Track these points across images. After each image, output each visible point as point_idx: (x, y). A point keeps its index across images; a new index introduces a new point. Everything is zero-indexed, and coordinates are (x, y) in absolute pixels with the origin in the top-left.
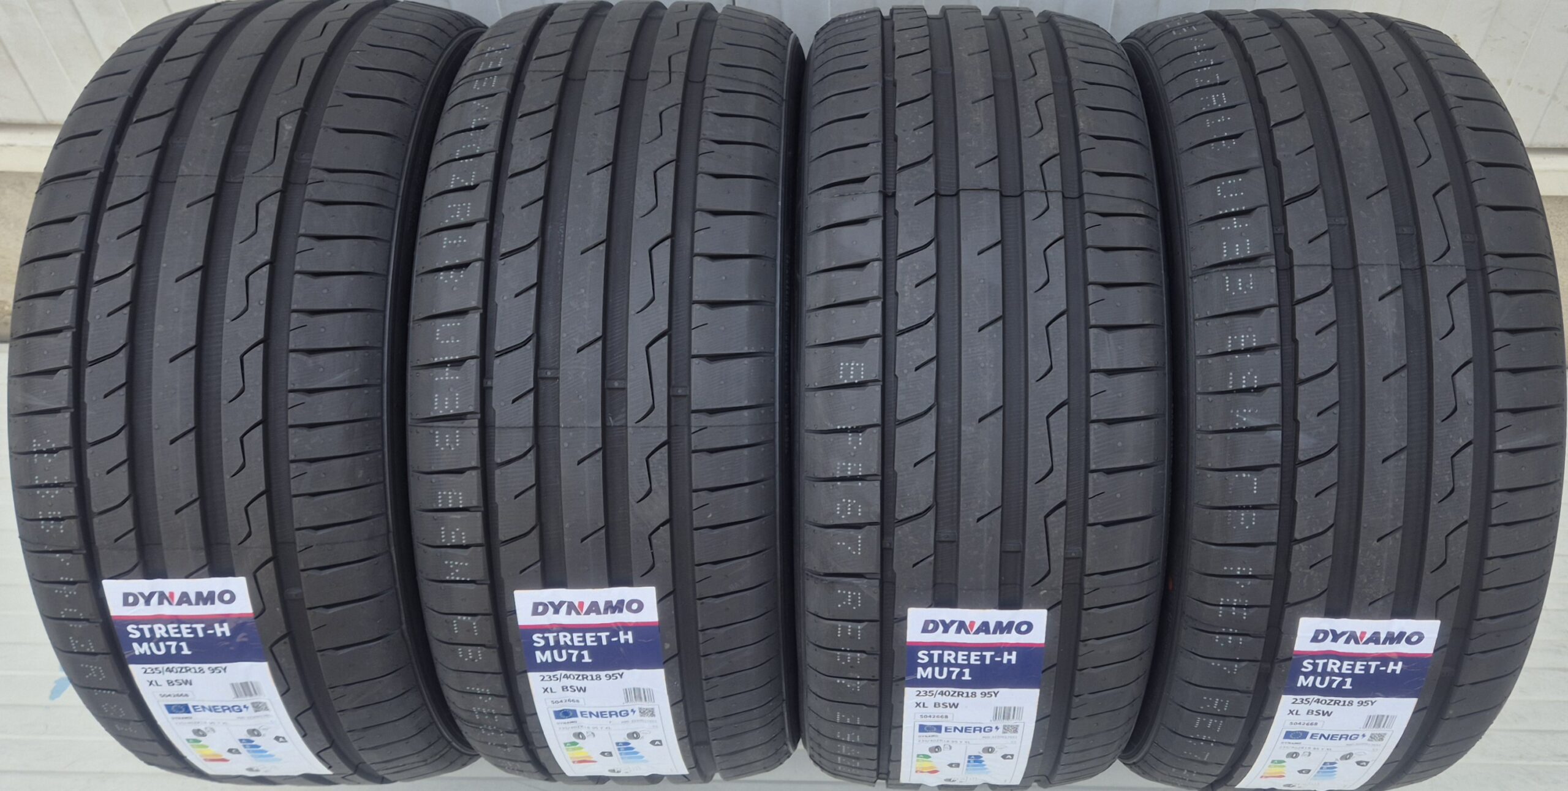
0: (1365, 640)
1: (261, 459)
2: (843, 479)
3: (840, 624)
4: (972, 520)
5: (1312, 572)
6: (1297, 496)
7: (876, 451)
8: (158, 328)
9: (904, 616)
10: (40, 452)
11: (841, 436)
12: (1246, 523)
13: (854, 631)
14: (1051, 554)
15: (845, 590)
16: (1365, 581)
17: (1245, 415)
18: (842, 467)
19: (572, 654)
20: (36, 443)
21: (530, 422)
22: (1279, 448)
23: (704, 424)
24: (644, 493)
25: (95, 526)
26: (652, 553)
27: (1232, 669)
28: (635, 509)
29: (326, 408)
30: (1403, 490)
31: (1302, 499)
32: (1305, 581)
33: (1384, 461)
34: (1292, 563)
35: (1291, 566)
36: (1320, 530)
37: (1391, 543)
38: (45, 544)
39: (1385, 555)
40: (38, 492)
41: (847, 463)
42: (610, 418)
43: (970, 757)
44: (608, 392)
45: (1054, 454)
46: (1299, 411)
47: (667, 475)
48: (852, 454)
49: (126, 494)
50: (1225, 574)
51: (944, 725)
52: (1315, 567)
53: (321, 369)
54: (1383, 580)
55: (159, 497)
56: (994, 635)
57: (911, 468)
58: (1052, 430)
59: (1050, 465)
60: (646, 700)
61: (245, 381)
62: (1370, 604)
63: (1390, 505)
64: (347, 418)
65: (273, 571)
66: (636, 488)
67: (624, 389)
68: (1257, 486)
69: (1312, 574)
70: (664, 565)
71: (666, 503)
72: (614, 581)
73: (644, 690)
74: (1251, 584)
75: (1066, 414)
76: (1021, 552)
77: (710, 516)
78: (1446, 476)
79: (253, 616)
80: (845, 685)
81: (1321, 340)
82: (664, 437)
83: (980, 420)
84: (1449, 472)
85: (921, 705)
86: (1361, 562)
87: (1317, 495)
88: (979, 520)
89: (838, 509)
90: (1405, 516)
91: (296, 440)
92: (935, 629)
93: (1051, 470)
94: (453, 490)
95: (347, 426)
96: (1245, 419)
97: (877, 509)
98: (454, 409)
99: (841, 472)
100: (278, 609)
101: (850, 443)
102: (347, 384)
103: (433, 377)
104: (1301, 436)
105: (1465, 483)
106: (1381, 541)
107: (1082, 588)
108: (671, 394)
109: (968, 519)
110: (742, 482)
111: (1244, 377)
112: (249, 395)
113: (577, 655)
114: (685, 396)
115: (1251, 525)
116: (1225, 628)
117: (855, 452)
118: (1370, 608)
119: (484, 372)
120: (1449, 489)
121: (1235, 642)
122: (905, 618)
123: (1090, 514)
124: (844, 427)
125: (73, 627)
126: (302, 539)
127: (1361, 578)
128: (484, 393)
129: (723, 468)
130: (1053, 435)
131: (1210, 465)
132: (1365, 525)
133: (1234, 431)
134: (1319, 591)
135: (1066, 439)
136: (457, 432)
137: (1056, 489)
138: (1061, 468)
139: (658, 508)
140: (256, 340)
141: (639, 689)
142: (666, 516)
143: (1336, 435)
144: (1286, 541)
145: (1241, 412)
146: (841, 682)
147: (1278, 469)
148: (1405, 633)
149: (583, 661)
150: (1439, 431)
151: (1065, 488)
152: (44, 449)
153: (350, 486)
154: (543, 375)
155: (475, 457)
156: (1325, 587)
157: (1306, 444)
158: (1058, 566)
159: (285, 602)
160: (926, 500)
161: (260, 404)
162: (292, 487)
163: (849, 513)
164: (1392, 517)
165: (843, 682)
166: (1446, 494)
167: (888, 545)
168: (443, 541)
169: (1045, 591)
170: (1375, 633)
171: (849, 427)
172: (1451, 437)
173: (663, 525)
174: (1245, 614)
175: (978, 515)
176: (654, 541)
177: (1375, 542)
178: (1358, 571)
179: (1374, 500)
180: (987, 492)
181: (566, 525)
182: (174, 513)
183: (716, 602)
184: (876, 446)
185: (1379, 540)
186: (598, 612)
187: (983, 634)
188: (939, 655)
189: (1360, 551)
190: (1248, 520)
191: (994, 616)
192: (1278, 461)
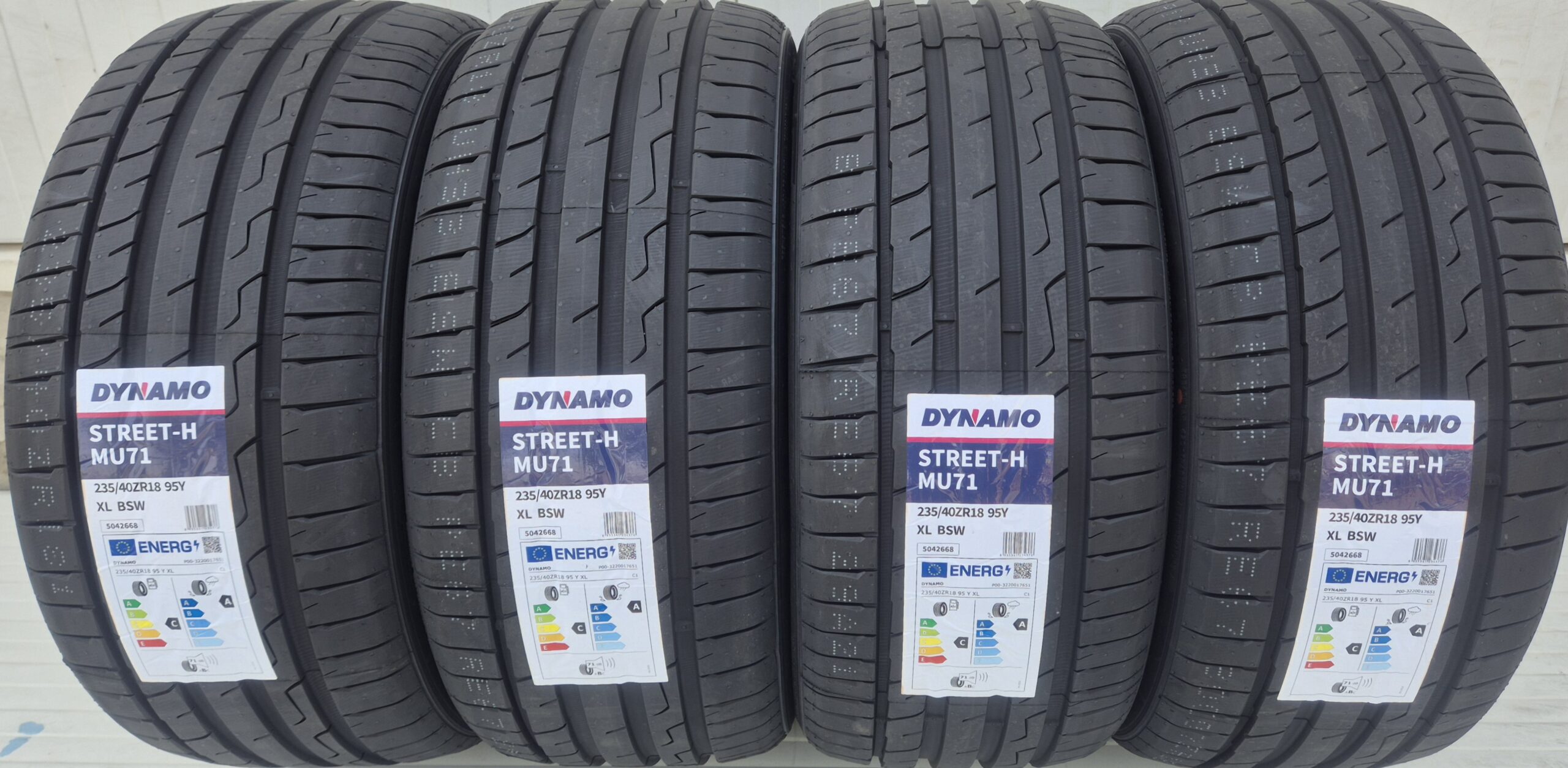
0: (1398, 425)
1: (264, 241)
2: (839, 259)
3: (836, 422)
4: (970, 292)
5: (1329, 342)
6: (1301, 261)
7: (872, 227)
8: (193, 131)
9: (903, 404)
10: (50, 242)
11: (838, 219)
12: (1252, 296)
13: (852, 430)
14: (1055, 330)
15: (841, 378)
16: (1387, 351)
17: (1236, 192)
18: (838, 246)
19: (553, 461)
20: (48, 233)
21: (533, 204)
22: (1275, 217)
23: (703, 208)
24: (640, 271)
25: (84, 308)
26: (645, 336)
27: (1258, 474)
28: (630, 286)
29: (336, 202)
30: (1408, 253)
31: (1307, 264)
32: (1323, 353)
33: (1384, 225)
34: (1307, 333)
35: (1307, 337)
36: (1331, 296)
37: (1406, 309)
38: (28, 336)
39: (1403, 322)
40: (37, 280)
41: (843, 243)
42: (612, 206)
43: (979, 622)
44: (611, 183)
45: (1049, 227)
46: (1290, 183)
47: (664, 252)
48: (849, 233)
49: (123, 275)
50: (1238, 352)
51: (950, 562)
52: (1331, 338)
53: (339, 169)
54: (1405, 350)
55: (155, 278)
56: (999, 428)
57: (907, 241)
58: (1045, 205)
59: (1047, 237)
60: (627, 532)
61: (264, 173)
62: (1397, 380)
63: (1398, 268)
64: (355, 212)
65: (254, 359)
66: (633, 266)
67: (627, 180)
68: (1258, 255)
69: (1329, 345)
70: (656, 351)
71: (662, 282)
72: (602, 368)
73: (626, 513)
74: (1266, 362)
75: (1059, 191)
76: (1023, 333)
77: (706, 297)
78: (1449, 240)
79: (224, 413)
80: (842, 505)
81: (1301, 125)
82: (664, 218)
83: (974, 197)
84: (1451, 236)
85: (924, 530)
86: (1378, 330)
87: (1322, 260)
88: (978, 292)
89: (834, 289)
90: (1415, 280)
91: (302, 227)
92: (936, 421)
93: (1048, 242)
94: (450, 272)
95: (355, 220)
96: (1236, 196)
97: (873, 284)
98: (461, 196)
99: (837, 252)
100: (251, 405)
101: (845, 224)
102: (361, 184)
103: (445, 173)
104: (1296, 204)
105: (1469, 247)
106: (1396, 307)
107: (1088, 371)
108: (672, 185)
109: (966, 292)
110: (738, 268)
111: (1230, 161)
112: (265, 185)
113: (559, 462)
114: (686, 188)
115: (1258, 295)
116: (1245, 419)
117: (851, 231)
118: (1397, 385)
119: (494, 166)
120: (1455, 252)
121: (1258, 437)
122: (905, 407)
123: (1090, 288)
124: (840, 210)
125: (35, 433)
126: (290, 325)
127: (1382, 349)
128: (492, 185)
129: (720, 252)
130: (1047, 210)
131: (1207, 244)
132: (1377, 290)
133: (1227, 208)
134: (1340, 365)
135: (1060, 213)
136: (461, 216)
137: (1054, 261)
138: (1058, 241)
139: (654, 286)
140: (282, 141)
141: (621, 514)
142: (661, 295)
143: (1331, 203)
144: (1297, 309)
145: (1232, 190)
146: (837, 503)
147: (1276, 237)
148: (1439, 417)
149: (564, 470)
150: (1431, 198)
151: (1064, 259)
152: (54, 238)
153: (346, 276)
154: (551, 169)
155: (476, 238)
156: (1345, 360)
157: (1302, 212)
158: (1062, 343)
159: (260, 402)
160: (922, 273)
161: (274, 193)
162: (290, 271)
163: (845, 292)
164: (1402, 280)
165: (840, 502)
166: (1453, 258)
167: (885, 326)
168: (433, 327)
169: (1051, 373)
170: (1407, 417)
171: (845, 210)
172: (1446, 203)
173: (657, 304)
174: (1265, 398)
175: (977, 287)
176: (647, 322)
177: (1390, 307)
178: (1378, 341)
179: (1381, 263)
180: (985, 263)
181: (559, 304)
182: (166, 294)
183: (708, 398)
184: (872, 223)
185: (1393, 306)
186: (584, 405)
187: (988, 425)
188: (942, 455)
189: (1376, 318)
190: (1255, 292)
191: (998, 402)
192: (1275, 229)
